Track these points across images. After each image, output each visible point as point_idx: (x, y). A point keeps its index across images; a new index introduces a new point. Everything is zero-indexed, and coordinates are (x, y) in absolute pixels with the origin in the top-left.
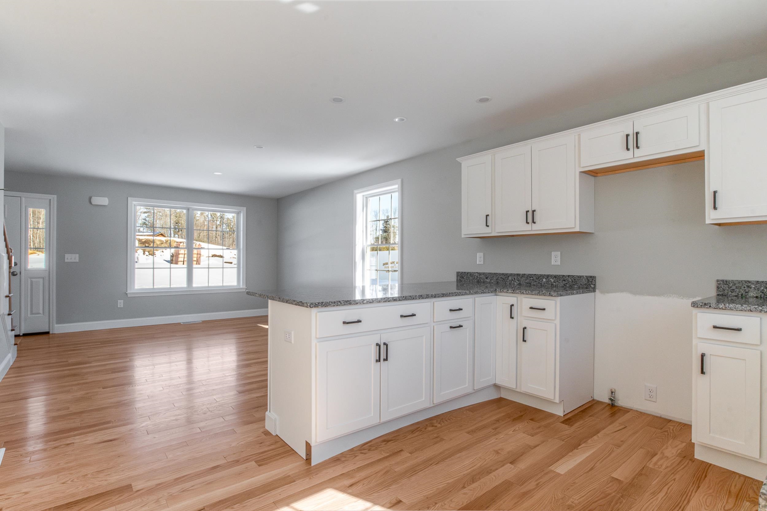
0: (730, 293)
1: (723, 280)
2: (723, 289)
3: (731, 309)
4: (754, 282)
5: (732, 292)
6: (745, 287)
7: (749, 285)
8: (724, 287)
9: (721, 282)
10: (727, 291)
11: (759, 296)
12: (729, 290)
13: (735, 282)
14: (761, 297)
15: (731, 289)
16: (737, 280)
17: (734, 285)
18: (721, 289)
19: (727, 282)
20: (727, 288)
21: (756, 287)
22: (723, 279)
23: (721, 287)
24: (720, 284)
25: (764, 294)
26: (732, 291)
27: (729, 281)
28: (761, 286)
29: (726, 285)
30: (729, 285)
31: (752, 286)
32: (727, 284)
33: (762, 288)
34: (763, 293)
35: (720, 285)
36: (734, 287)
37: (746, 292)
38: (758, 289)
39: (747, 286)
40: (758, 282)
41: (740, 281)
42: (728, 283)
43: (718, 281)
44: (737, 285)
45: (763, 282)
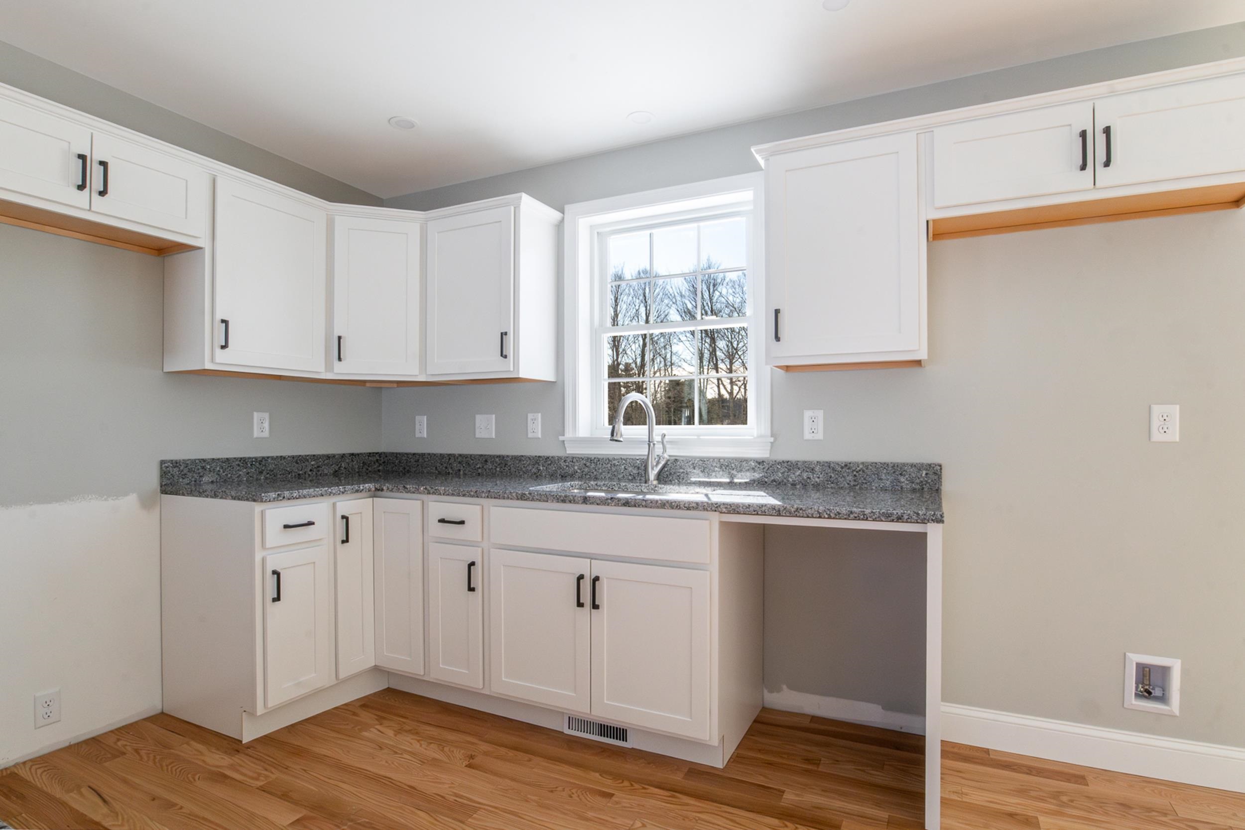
0: (181, 480)
1: (172, 461)
2: (171, 475)
3: (305, 497)
4: (209, 461)
5: (183, 479)
6: (198, 469)
7: (204, 465)
8: (173, 471)
9: (169, 464)
10: (177, 478)
11: (215, 480)
12: (180, 475)
13: (188, 462)
14: (217, 481)
15: (182, 473)
16: (190, 460)
17: (186, 467)
18: (169, 474)
19: (177, 463)
20: (177, 473)
21: (212, 467)
22: (172, 459)
23: (169, 472)
24: (167, 467)
25: (220, 477)
26: (183, 476)
27: (180, 461)
28: (217, 466)
29: (176, 468)
30: (179, 468)
31: (207, 466)
32: (178, 467)
33: (218, 469)
34: (219, 475)
35: (168, 469)
36: (185, 471)
37: (201, 476)
38: (214, 469)
39: (201, 466)
40: (213, 459)
41: (192, 460)
42: (178, 465)
43: (162, 462)
44: (189, 467)
45: (218, 459)
